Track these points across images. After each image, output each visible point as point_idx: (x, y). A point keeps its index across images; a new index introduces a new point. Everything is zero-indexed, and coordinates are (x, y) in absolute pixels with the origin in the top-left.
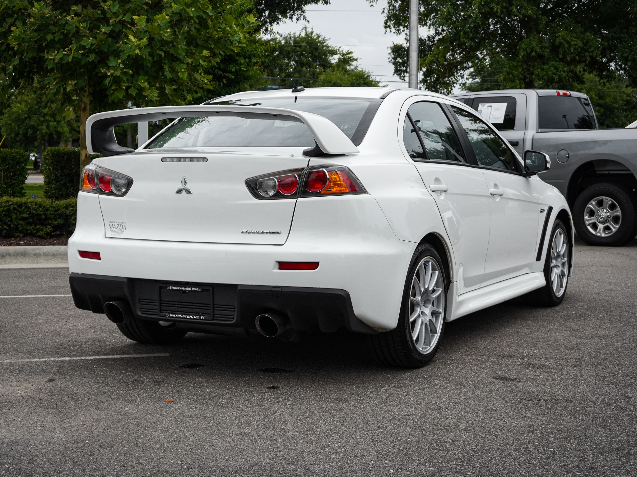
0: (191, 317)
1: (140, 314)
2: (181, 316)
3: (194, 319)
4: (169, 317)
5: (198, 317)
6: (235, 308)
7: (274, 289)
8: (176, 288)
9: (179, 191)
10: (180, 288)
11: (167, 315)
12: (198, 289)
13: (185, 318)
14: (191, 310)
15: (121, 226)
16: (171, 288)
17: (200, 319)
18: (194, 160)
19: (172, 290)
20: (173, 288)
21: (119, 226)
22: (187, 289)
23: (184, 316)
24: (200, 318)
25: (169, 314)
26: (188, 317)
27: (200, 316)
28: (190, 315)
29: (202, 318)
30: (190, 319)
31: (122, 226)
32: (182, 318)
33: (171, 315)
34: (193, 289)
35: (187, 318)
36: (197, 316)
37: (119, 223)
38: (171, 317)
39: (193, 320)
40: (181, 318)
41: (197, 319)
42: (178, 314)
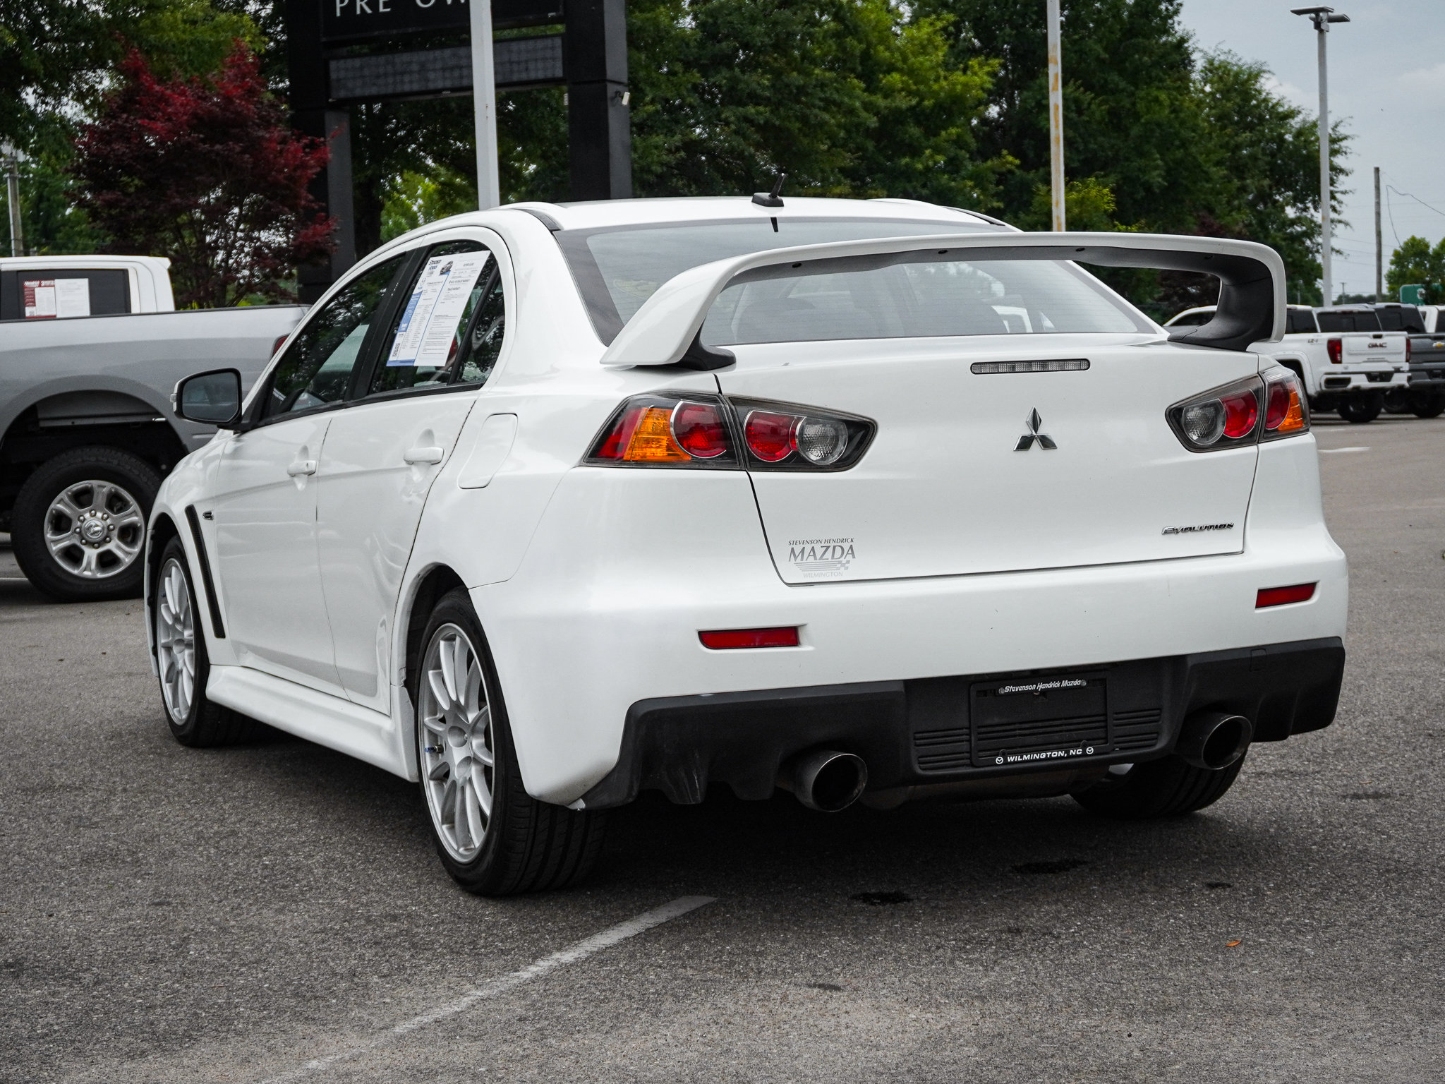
0: (1062, 754)
1: (920, 771)
2: (1036, 756)
3: (1069, 757)
4: (1006, 763)
5: (1079, 752)
6: (1159, 715)
7: (1255, 654)
8: (1021, 688)
9: (1025, 444)
10: (1032, 687)
11: (999, 760)
12: (1077, 683)
13: (1046, 759)
14: (1056, 737)
15: (838, 550)
16: (1008, 689)
17: (1084, 754)
18: (1052, 366)
19: (1011, 694)
20: (1013, 689)
21: (831, 550)
22: (1050, 686)
23: (1043, 756)
24: (1084, 751)
25: (1004, 755)
26: (1055, 754)
27: (1084, 748)
28: (1058, 749)
29: (1090, 750)
30: (1061, 758)
31: (843, 548)
32: (1040, 760)
33: (1010, 759)
34: (1066, 683)
35: (1051, 758)
36: (1077, 747)
37: (829, 541)
38: (1011, 763)
39: (1069, 760)
40: (1036, 760)
41: (1077, 756)
42: (1027, 753)
